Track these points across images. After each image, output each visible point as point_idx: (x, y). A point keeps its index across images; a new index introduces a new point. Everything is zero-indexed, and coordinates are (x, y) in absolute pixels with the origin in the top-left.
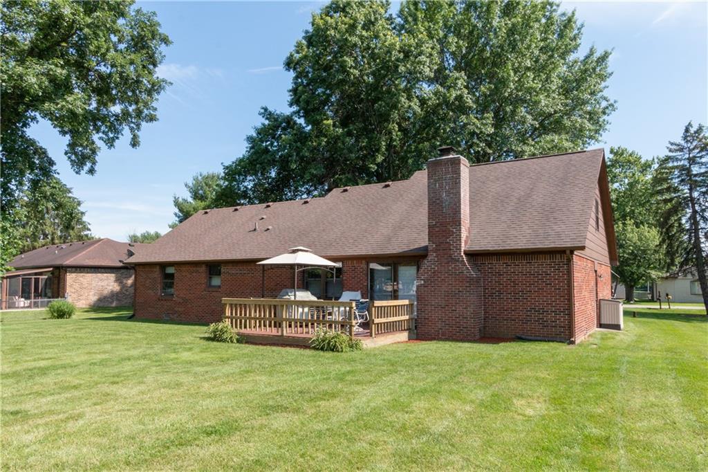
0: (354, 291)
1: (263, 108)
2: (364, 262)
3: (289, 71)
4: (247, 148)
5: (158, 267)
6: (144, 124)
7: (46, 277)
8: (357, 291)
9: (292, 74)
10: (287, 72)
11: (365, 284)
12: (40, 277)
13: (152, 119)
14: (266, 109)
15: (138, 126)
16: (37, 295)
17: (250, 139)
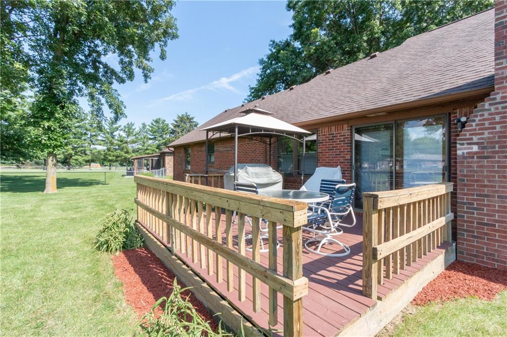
0: (332, 166)
1: (271, 41)
2: (345, 126)
3: (290, 10)
4: (260, 69)
5: (183, 149)
6: (169, 41)
7: (157, 158)
8: (336, 166)
9: (292, 13)
10: (289, 12)
11: (348, 157)
12: (154, 158)
13: (175, 37)
14: (274, 42)
15: (165, 43)
16: (152, 168)
17: (262, 62)
